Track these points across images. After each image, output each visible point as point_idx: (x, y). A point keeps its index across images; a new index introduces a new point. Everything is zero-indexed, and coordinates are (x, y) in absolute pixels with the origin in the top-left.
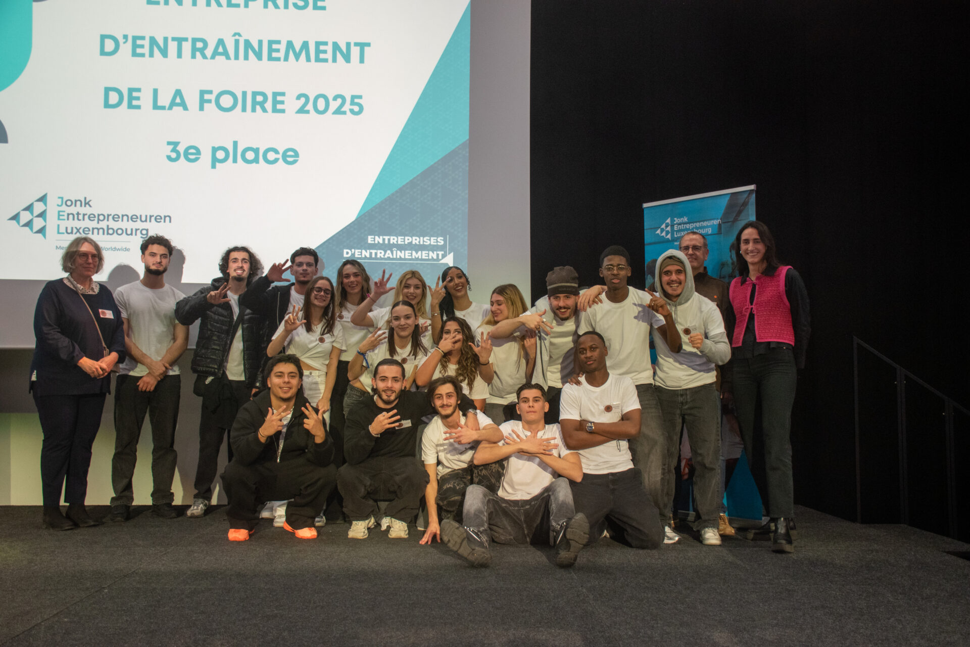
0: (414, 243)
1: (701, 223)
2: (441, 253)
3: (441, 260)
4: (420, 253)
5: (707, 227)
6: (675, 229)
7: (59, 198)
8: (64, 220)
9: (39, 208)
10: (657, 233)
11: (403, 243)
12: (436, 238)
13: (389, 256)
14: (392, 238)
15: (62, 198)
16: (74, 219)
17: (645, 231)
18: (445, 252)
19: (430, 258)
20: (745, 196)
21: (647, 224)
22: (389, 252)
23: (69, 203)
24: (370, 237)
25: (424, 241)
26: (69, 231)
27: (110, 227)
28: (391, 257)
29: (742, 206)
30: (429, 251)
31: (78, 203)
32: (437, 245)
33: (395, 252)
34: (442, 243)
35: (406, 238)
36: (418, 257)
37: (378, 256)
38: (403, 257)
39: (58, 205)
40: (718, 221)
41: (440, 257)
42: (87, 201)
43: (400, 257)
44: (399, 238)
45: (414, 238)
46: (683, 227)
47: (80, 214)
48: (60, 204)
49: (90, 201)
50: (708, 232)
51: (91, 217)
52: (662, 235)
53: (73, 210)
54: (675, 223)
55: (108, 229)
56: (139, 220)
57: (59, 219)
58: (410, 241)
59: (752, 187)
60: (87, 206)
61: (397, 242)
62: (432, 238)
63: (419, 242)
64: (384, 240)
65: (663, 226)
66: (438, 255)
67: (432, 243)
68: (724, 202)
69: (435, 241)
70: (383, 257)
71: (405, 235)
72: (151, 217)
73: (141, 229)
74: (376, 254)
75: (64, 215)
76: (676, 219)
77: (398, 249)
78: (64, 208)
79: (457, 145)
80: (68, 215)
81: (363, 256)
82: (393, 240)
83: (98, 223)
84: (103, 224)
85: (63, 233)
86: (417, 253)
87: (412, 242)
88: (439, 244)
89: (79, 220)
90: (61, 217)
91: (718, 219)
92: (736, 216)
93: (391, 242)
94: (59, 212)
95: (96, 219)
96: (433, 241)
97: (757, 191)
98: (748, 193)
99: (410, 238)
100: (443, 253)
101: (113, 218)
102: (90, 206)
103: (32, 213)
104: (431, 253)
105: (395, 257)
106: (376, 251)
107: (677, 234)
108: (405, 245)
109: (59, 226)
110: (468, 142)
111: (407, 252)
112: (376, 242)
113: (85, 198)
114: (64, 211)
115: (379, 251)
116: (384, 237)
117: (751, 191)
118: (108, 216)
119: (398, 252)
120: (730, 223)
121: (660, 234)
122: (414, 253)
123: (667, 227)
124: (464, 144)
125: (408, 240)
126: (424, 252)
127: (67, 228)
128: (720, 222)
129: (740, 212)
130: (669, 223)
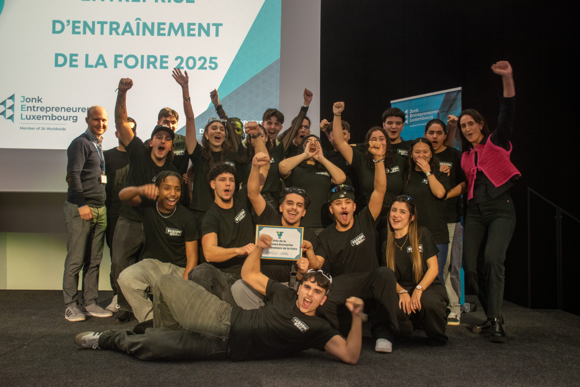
1: (427, 113)
5: (431, 115)
6: (411, 117)
7: (22, 97)
8: (25, 111)
9: (9, 103)
15: (24, 97)
16: (31, 110)
20: (455, 94)
23: (28, 100)
26: (28, 117)
27: (53, 115)
29: (453, 101)
31: (34, 100)
39: (21, 101)
42: (39, 99)
46: (416, 115)
47: (35, 107)
48: (23, 101)
49: (41, 99)
51: (42, 109)
53: (31, 104)
54: (411, 113)
55: (52, 116)
56: (71, 111)
57: (22, 110)
59: (459, 88)
60: (40, 102)
68: (442, 98)
72: (79, 108)
73: (73, 116)
75: (25, 108)
76: (411, 110)
78: (25, 103)
79: (273, 62)
80: (28, 107)
83: (46, 112)
84: (49, 114)
85: (25, 119)
89: (34, 110)
90: (23, 109)
91: (437, 110)
92: (449, 108)
94: (22, 106)
95: (45, 110)
97: (463, 92)
98: (457, 92)
101: (56, 109)
102: (41, 102)
103: (5, 106)
107: (411, 120)
109: (22, 114)
110: (279, 60)
113: (38, 97)
114: (25, 105)
117: (459, 91)
118: (53, 108)
120: (445, 112)
124: (277, 61)
127: (27, 116)
128: (438, 111)
129: (451, 105)
130: (407, 113)
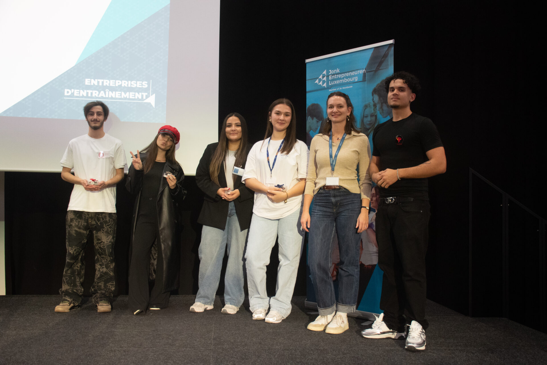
0: (123, 86)
1: (350, 73)
2: (145, 94)
3: (145, 99)
4: (128, 93)
5: (355, 76)
6: (330, 79)
10: (316, 82)
11: (114, 85)
12: (141, 82)
13: (102, 95)
14: (105, 81)
17: (307, 81)
18: (149, 94)
19: (136, 98)
20: (386, 49)
21: (309, 75)
22: (102, 92)
24: (87, 80)
25: (131, 84)
28: (104, 96)
29: (382, 58)
30: (135, 92)
32: (142, 88)
33: (107, 93)
34: (146, 86)
35: (117, 81)
36: (127, 97)
37: (94, 96)
38: (114, 97)
40: (363, 71)
41: (144, 98)
43: (112, 96)
44: (111, 81)
45: (123, 82)
46: (336, 77)
50: (355, 80)
52: (320, 84)
54: (330, 74)
58: (120, 84)
59: (391, 42)
61: (109, 84)
62: (138, 82)
63: (128, 85)
64: (98, 82)
65: (321, 77)
66: (142, 96)
67: (138, 86)
68: (369, 54)
69: (141, 84)
70: (97, 96)
71: (116, 79)
74: (92, 94)
76: (330, 71)
77: (110, 90)
79: (160, 8)
81: (81, 95)
82: (106, 82)
86: (125, 94)
87: (121, 84)
88: (143, 87)
91: (363, 69)
92: (378, 66)
93: (105, 85)
96: (139, 84)
97: (395, 45)
98: (388, 46)
99: (120, 81)
100: (147, 94)
104: (137, 94)
105: (107, 96)
106: (91, 91)
107: (331, 83)
108: (116, 87)
111: (117, 93)
112: (92, 84)
115: (94, 92)
116: (99, 80)
117: (390, 45)
119: (110, 92)
120: (373, 72)
121: (318, 83)
122: (123, 93)
123: (323, 77)
125: (118, 83)
126: (131, 93)
128: (364, 71)
129: (381, 63)
130: (326, 74)
